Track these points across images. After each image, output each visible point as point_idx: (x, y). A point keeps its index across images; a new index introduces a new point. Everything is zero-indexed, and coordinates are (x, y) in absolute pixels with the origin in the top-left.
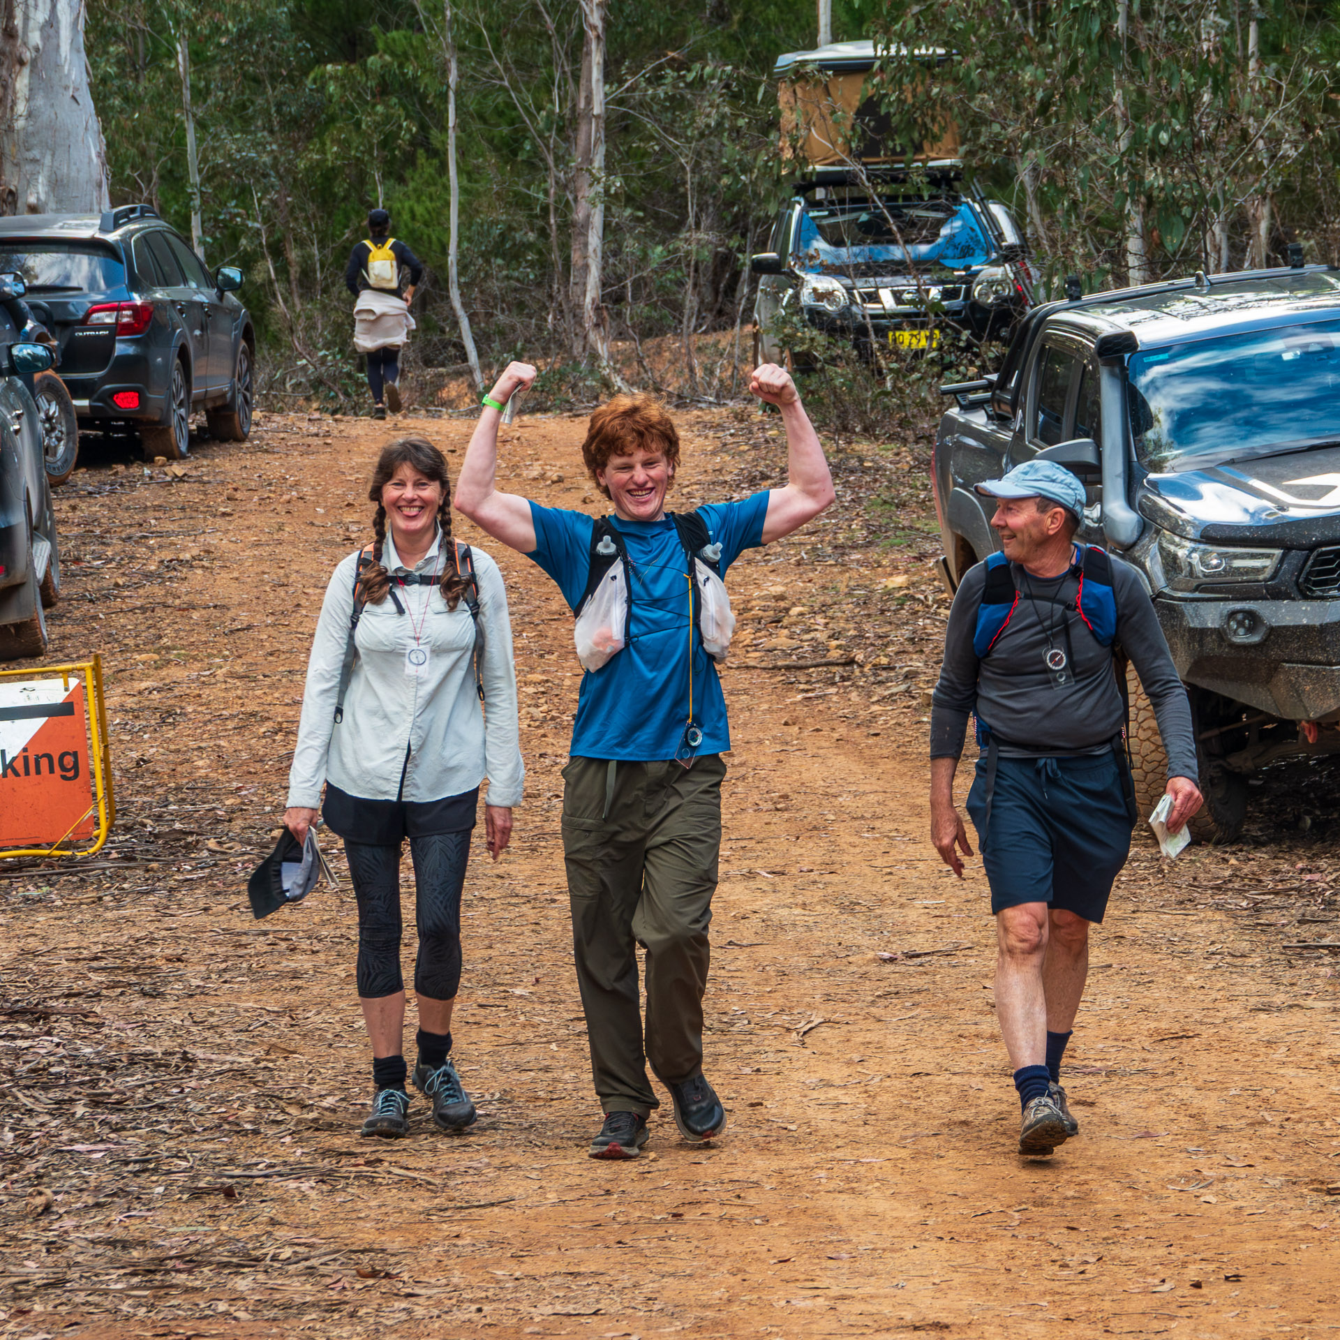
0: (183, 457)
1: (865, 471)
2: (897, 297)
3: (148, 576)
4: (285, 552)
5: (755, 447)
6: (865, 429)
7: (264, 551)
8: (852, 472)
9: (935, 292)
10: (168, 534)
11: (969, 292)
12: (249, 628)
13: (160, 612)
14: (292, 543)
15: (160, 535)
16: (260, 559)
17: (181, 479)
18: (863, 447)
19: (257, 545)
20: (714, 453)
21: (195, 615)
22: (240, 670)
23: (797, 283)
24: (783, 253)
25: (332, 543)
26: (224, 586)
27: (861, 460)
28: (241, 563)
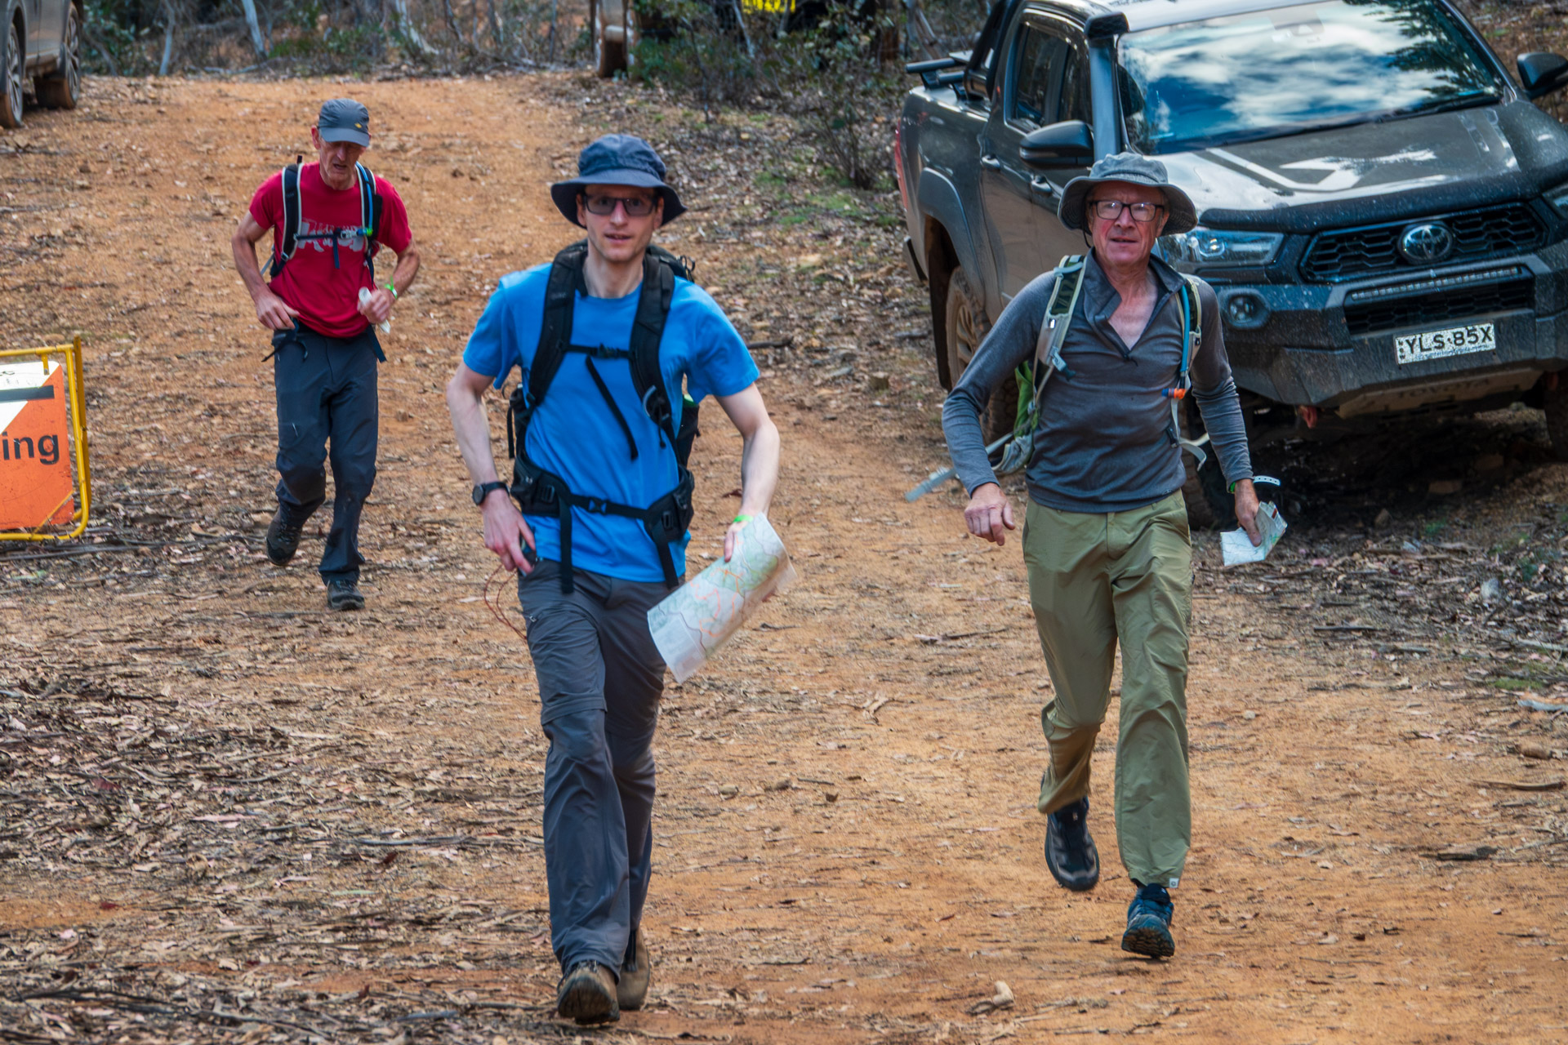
0: (17, 126)
1: (743, 143)
3: (22, 252)
4: (158, 227)
6: (726, 98)
7: (137, 226)
8: (729, 143)
10: (30, 209)
12: (145, 307)
13: (46, 291)
14: (162, 218)
15: (20, 209)
16: (134, 236)
17: (25, 150)
18: (732, 117)
19: (126, 220)
20: (575, 123)
21: (86, 294)
22: (153, 351)
26: (101, 264)
27: (738, 131)
28: (115, 239)
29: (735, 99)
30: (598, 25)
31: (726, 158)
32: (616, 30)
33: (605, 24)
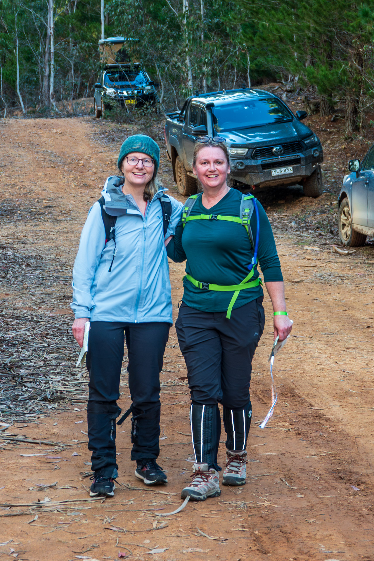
1: (127, 131)
2: (127, 93)
4: (8, 149)
5: (101, 126)
6: (124, 122)
8: (125, 131)
9: (136, 92)
11: (143, 92)
18: (125, 126)
20: (92, 127)
23: (105, 90)
24: (101, 83)
25: (16, 147)
27: (126, 128)
29: (125, 122)
30: (96, 107)
31: (124, 134)
32: (100, 108)
33: (97, 107)
